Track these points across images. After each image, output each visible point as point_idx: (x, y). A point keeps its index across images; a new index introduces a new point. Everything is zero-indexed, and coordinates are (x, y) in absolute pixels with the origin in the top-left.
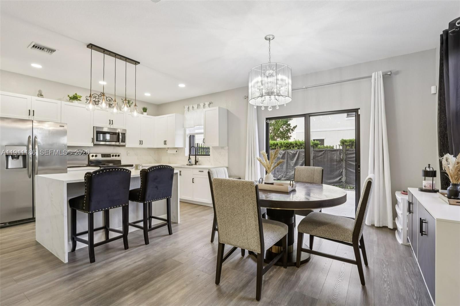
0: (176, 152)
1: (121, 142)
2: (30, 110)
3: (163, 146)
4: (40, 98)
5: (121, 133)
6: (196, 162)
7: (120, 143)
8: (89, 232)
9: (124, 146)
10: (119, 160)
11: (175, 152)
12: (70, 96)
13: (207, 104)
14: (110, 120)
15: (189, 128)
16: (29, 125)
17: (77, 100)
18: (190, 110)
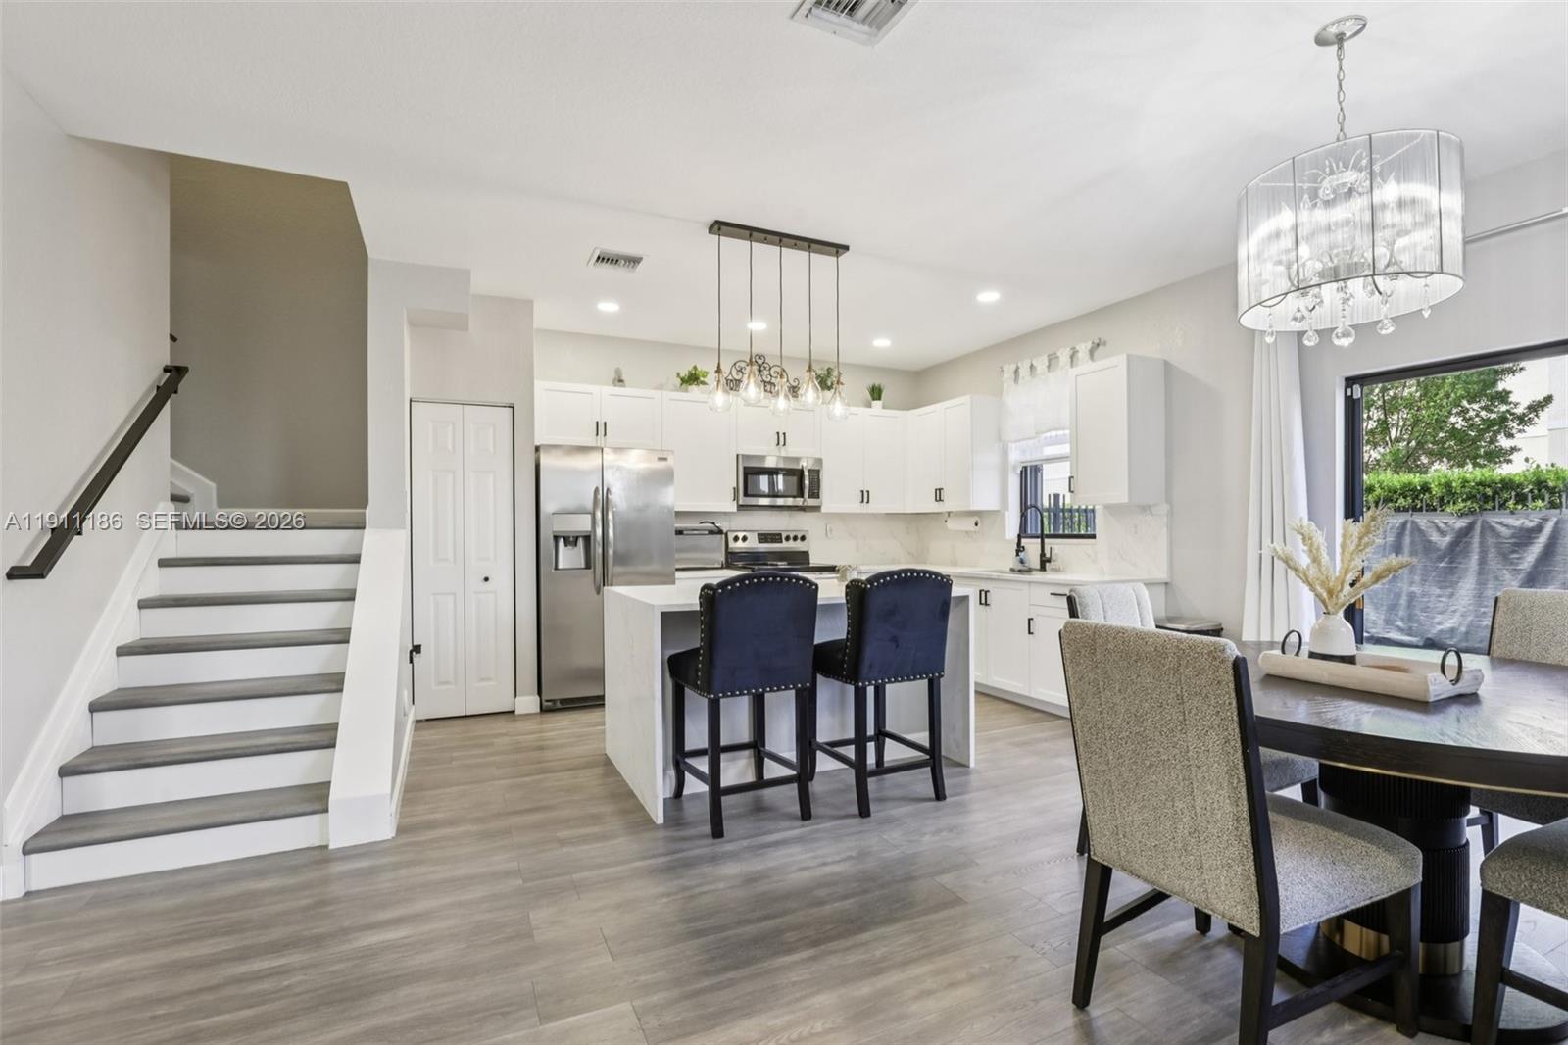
0: (976, 525)
1: (809, 497)
2: (597, 423)
3: (932, 506)
4: (618, 390)
5: (810, 471)
6: (1044, 561)
7: (804, 500)
8: (709, 752)
9: (817, 508)
10: (804, 552)
11: (972, 528)
12: (682, 375)
13: (1084, 349)
14: (778, 433)
15: (1019, 441)
16: (592, 461)
17: (698, 384)
18: (1020, 381)
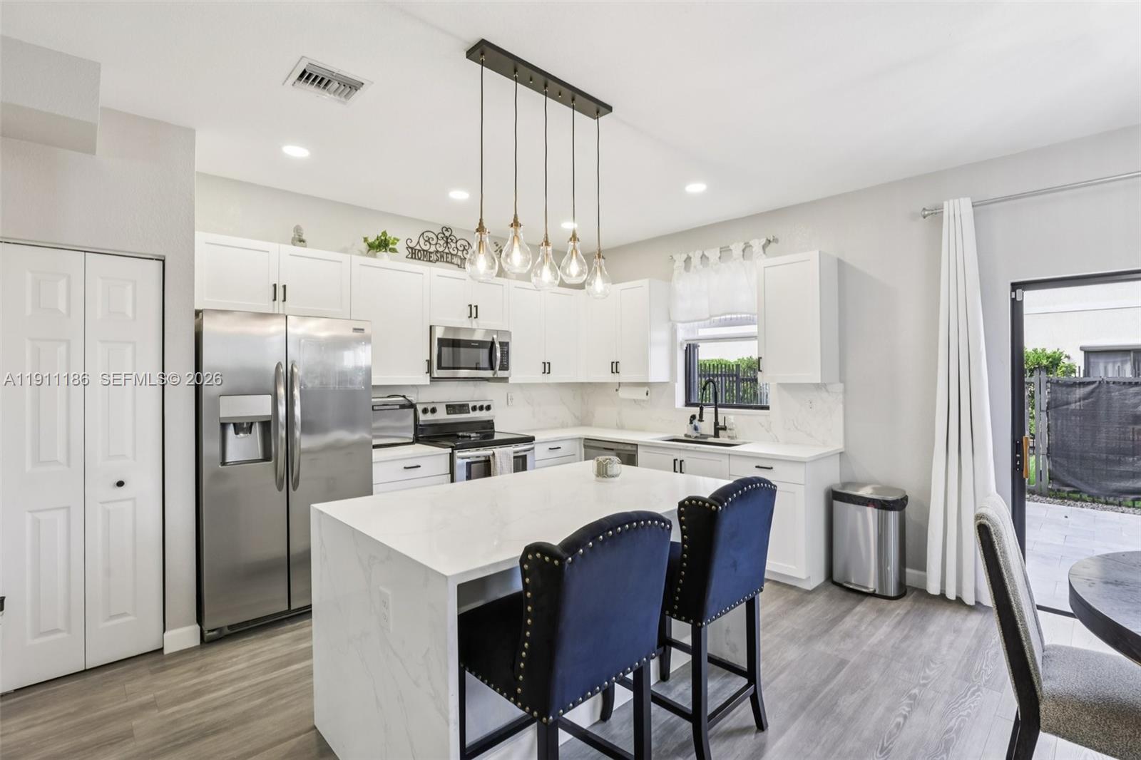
0: (647, 394)
1: (500, 370)
2: (275, 285)
3: (607, 377)
4: (298, 250)
6: (718, 429)
7: (495, 373)
9: (505, 380)
10: (489, 421)
11: (644, 397)
12: (371, 240)
13: (757, 244)
14: (471, 306)
15: (689, 322)
16: (275, 327)
17: (386, 251)
18: (692, 269)
